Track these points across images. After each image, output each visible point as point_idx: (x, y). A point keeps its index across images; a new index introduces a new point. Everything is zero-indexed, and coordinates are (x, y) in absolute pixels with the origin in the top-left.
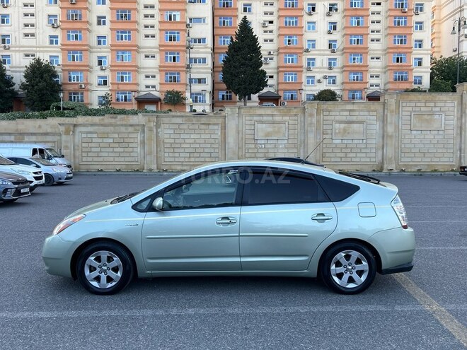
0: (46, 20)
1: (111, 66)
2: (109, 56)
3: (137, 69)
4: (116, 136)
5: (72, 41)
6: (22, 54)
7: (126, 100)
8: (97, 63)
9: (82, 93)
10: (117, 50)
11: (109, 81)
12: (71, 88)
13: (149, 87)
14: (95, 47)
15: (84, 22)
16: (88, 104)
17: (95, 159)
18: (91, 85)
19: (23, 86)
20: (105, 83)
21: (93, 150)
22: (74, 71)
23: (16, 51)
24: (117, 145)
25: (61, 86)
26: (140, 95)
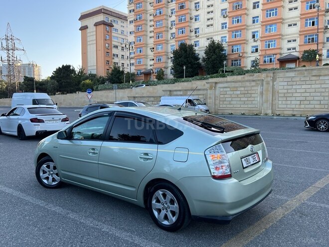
0: (220, 13)
1: (261, 37)
2: (260, 30)
3: (281, 36)
4: (243, 89)
5: (235, 24)
6: (205, 39)
7: (271, 61)
8: (251, 36)
9: (240, 60)
10: (266, 25)
11: (259, 48)
12: (233, 57)
13: (290, 50)
14: (250, 26)
15: (244, 9)
16: (244, 67)
17: (228, 106)
18: (247, 53)
19: (204, 60)
20: (257, 50)
21: (227, 99)
22: (236, 45)
23: (202, 38)
24: (243, 96)
25: (226, 56)
26: (282, 56)
